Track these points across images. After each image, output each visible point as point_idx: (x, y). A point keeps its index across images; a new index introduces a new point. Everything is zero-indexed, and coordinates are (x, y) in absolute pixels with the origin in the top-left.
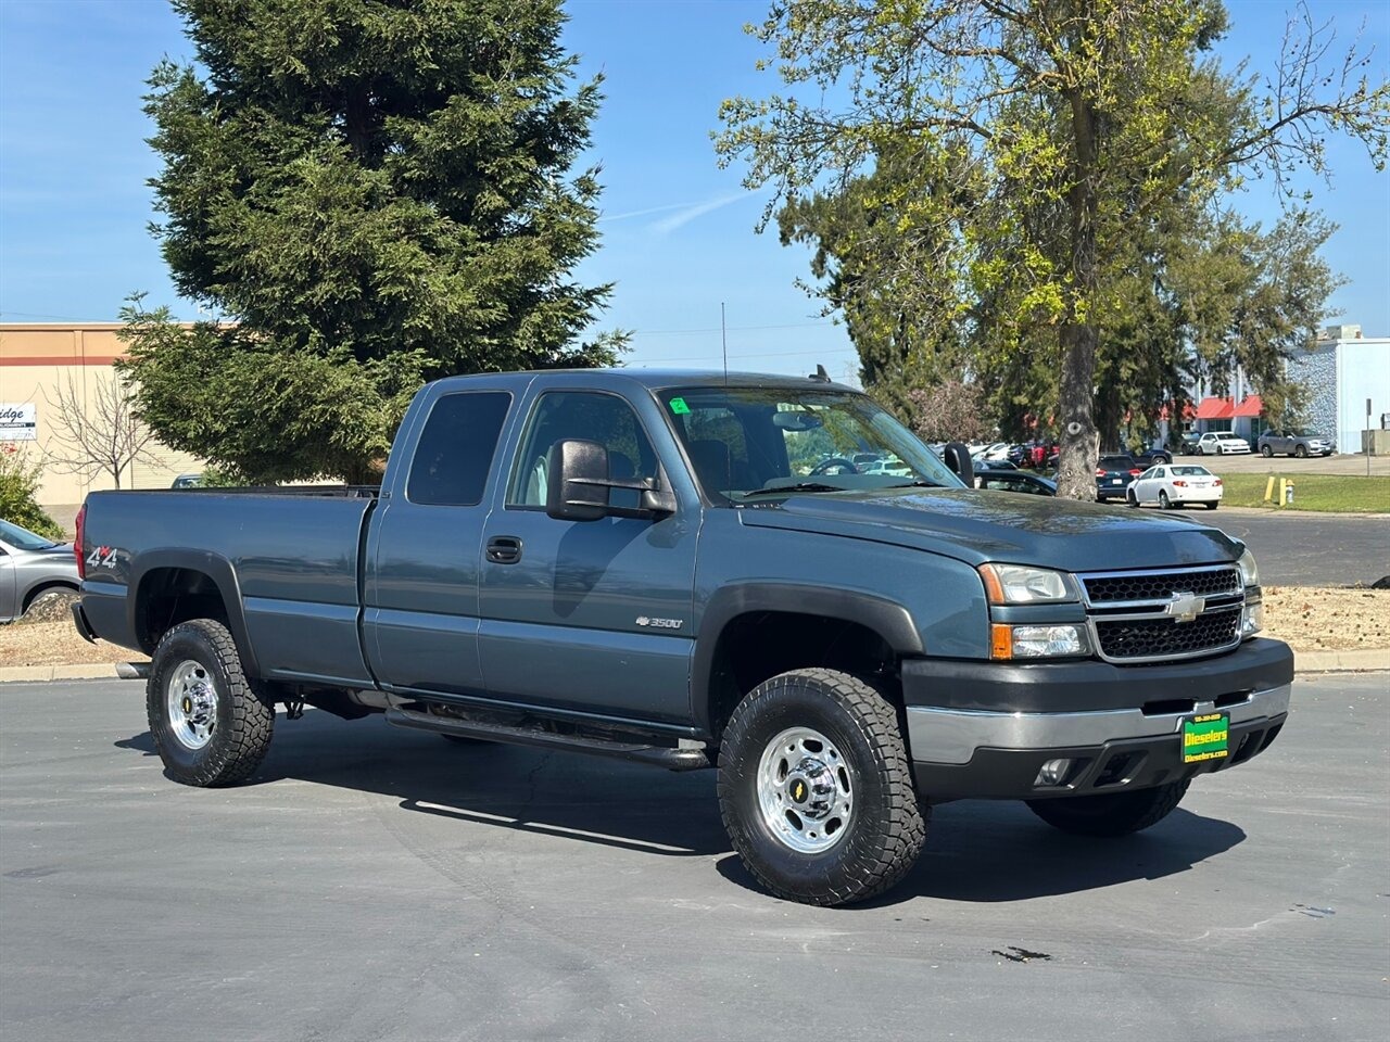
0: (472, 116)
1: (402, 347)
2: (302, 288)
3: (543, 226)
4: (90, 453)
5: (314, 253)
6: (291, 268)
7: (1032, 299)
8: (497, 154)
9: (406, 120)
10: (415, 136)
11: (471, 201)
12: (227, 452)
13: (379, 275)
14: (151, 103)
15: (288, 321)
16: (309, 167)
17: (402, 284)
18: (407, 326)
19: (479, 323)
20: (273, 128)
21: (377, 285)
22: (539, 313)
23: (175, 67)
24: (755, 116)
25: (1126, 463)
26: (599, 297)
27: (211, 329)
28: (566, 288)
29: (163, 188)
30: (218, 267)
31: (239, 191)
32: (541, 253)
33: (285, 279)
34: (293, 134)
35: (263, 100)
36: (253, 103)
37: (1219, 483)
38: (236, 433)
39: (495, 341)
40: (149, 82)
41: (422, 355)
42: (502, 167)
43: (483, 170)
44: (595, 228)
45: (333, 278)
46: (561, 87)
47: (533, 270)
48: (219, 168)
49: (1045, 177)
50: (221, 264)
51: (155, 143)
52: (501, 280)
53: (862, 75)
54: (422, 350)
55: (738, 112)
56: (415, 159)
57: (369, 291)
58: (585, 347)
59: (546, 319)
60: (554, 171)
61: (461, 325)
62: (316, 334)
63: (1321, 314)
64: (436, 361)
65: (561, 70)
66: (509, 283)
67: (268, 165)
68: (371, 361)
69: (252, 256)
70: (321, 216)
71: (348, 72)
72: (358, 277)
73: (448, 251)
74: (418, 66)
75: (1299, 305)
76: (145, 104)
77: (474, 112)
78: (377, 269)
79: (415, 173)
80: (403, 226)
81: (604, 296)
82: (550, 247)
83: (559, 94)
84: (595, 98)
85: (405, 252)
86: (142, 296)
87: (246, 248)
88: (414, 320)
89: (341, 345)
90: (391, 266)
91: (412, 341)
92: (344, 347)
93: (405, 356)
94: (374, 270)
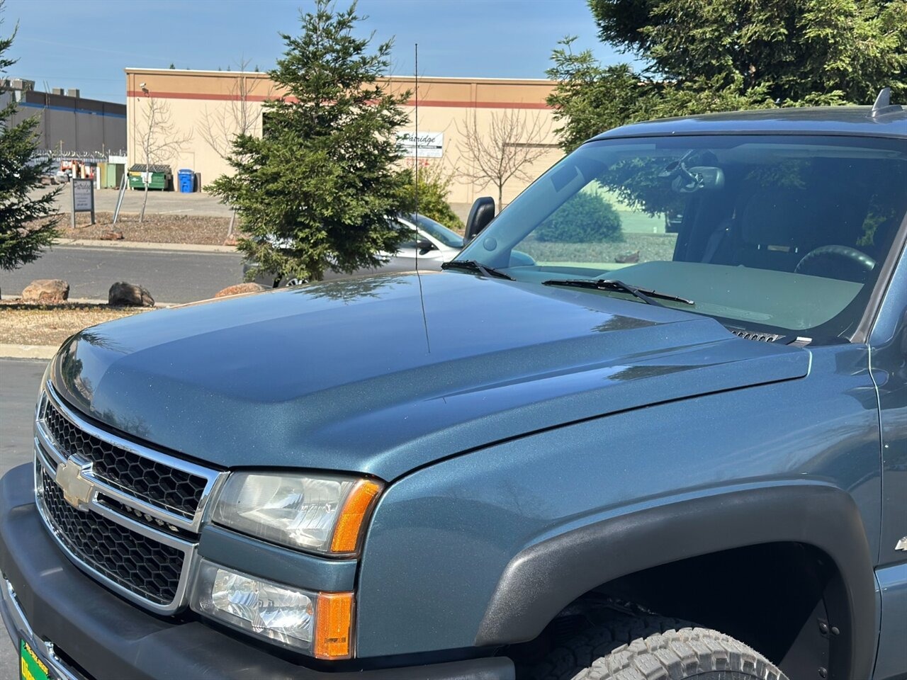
1: (823, 89)
2: (729, 29)
4: (484, 170)
6: (723, 10)
12: (643, 184)
13: (809, 16)
15: (714, 62)
17: (830, 25)
18: (829, 68)
19: (895, 68)
27: (624, 68)
30: (655, 9)
33: (715, 21)
38: (651, 168)
41: (839, 96)
50: (657, 7)
54: (839, 92)
57: (795, 32)
61: (879, 68)
62: (737, 76)
68: (788, 101)
72: (785, 19)
78: (809, 11)
86: (572, 40)
88: (835, 62)
89: (759, 85)
90: (823, 8)
91: (832, 82)
92: (762, 88)
93: (823, 97)
94: (802, 11)
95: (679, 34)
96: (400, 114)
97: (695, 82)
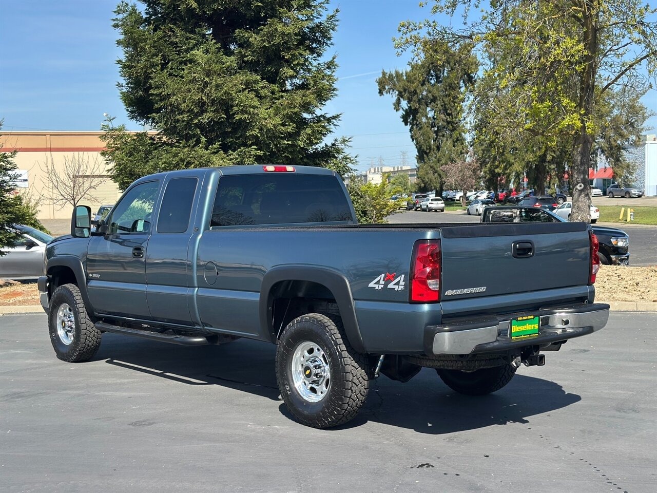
0: (279, 29)
1: (245, 145)
2: (197, 115)
3: (312, 85)
4: (62, 195)
5: (204, 98)
6: (192, 105)
7: (566, 122)
8: (289, 49)
9: (246, 31)
10: (250, 39)
11: (277, 73)
13: (235, 109)
14: (116, 22)
15: (190, 132)
16: (198, 54)
17: (246, 113)
18: (248, 135)
19: (282, 134)
20: (180, 35)
21: (234, 114)
22: (310, 128)
23: (127, 4)
24: (416, 30)
25: (551, 200)
26: (334, 120)
27: (145, 134)
28: (321, 116)
29: (125, 65)
30: (156, 105)
31: (164, 66)
32: (311, 98)
33: (189, 111)
34: (190, 38)
35: (174, 21)
36: (169, 23)
37: (597, 211)
39: (290, 142)
40: (115, 12)
41: (256, 149)
42: (293, 55)
43: (284, 57)
44: (335, 86)
45: (212, 111)
46: (320, 15)
47: (306, 107)
48: (153, 55)
49: (575, 60)
50: (157, 104)
51: (119, 43)
52: (292, 112)
53: (468, 10)
54: (255, 147)
55: (408, 28)
56: (249, 51)
57: (230, 117)
58: (326, 145)
59: (313, 132)
60: (315, 57)
61: (274, 134)
62: (203, 139)
63: (642, 129)
64: (262, 152)
65: (321, 7)
66: (295, 113)
67: (176, 54)
68: (230, 152)
69: (173, 99)
70: (207, 79)
71: (217, 7)
72: (224, 110)
73: (266, 97)
74: (253, 4)
75: (632, 125)
76: (113, 23)
77: (280, 27)
78: (234, 106)
79: (250, 58)
80: (244, 84)
81: (336, 120)
82: (316, 95)
83: (318, 18)
84: (334, 21)
85: (249, 98)
86: (113, 119)
87: (169, 96)
88: (252, 131)
89: (215, 144)
90: (241, 104)
91: (250, 142)
92: (216, 145)
93: (247, 150)
94: (232, 106)
95: (170, 118)
96: (11, 164)
97: (181, 143)
